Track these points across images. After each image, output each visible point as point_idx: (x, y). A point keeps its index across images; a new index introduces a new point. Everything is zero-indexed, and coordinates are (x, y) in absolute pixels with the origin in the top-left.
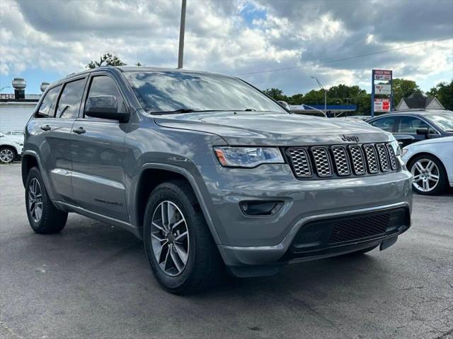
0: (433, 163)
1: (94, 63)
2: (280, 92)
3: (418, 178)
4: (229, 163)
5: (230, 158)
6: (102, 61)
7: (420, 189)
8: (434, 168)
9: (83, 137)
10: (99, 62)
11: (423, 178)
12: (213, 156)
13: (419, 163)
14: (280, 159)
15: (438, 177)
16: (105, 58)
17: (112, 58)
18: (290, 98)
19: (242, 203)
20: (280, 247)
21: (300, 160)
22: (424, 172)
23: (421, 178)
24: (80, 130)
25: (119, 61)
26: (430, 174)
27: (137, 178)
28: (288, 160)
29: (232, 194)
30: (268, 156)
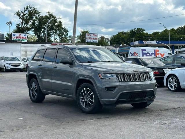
0: (175, 79)
1: (20, 11)
2: (144, 30)
3: (170, 84)
4: (102, 78)
5: (103, 76)
6: (25, 11)
7: (171, 89)
8: (176, 80)
9: (56, 69)
10: (23, 11)
11: (172, 85)
12: (99, 76)
13: (170, 78)
14: (115, 77)
15: (177, 84)
16: (27, 8)
17: (32, 9)
18: (150, 34)
19: (106, 88)
20: (115, 99)
21: (121, 77)
22: (172, 82)
23: (171, 84)
24: (55, 67)
25: (36, 10)
26: (174, 83)
27: (76, 82)
28: (118, 77)
29: (103, 86)
30: (112, 76)
